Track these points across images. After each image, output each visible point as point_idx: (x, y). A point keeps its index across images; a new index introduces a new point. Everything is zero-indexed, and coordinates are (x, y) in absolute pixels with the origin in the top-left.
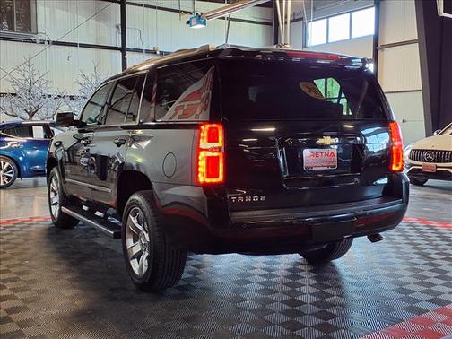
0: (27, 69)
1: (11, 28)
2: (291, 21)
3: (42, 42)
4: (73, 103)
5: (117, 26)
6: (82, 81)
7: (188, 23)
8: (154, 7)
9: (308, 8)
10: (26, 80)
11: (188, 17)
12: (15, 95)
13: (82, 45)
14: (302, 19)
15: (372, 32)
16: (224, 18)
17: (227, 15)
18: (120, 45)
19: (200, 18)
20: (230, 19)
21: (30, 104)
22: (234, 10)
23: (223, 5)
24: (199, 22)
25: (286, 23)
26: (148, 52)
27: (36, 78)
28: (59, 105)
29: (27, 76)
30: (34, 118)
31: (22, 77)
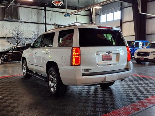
0: (16, 30)
1: (12, 18)
2: (96, 15)
3: (21, 22)
4: (30, 40)
5: (44, 17)
6: (33, 33)
7: (65, 16)
8: (55, 11)
9: (101, 11)
10: (16, 33)
11: (64, 14)
12: (13, 38)
13: (33, 23)
14: (99, 14)
15: (120, 18)
16: (75, 14)
17: (76, 13)
18: (44, 23)
19: (68, 15)
20: (77, 15)
21: (18, 40)
22: (78, 12)
23: (75, 10)
24: (68, 16)
25: (94, 16)
26: (53, 25)
27: (19, 33)
28: (26, 41)
29: (16, 32)
30: (19, 45)
31: (15, 32)
